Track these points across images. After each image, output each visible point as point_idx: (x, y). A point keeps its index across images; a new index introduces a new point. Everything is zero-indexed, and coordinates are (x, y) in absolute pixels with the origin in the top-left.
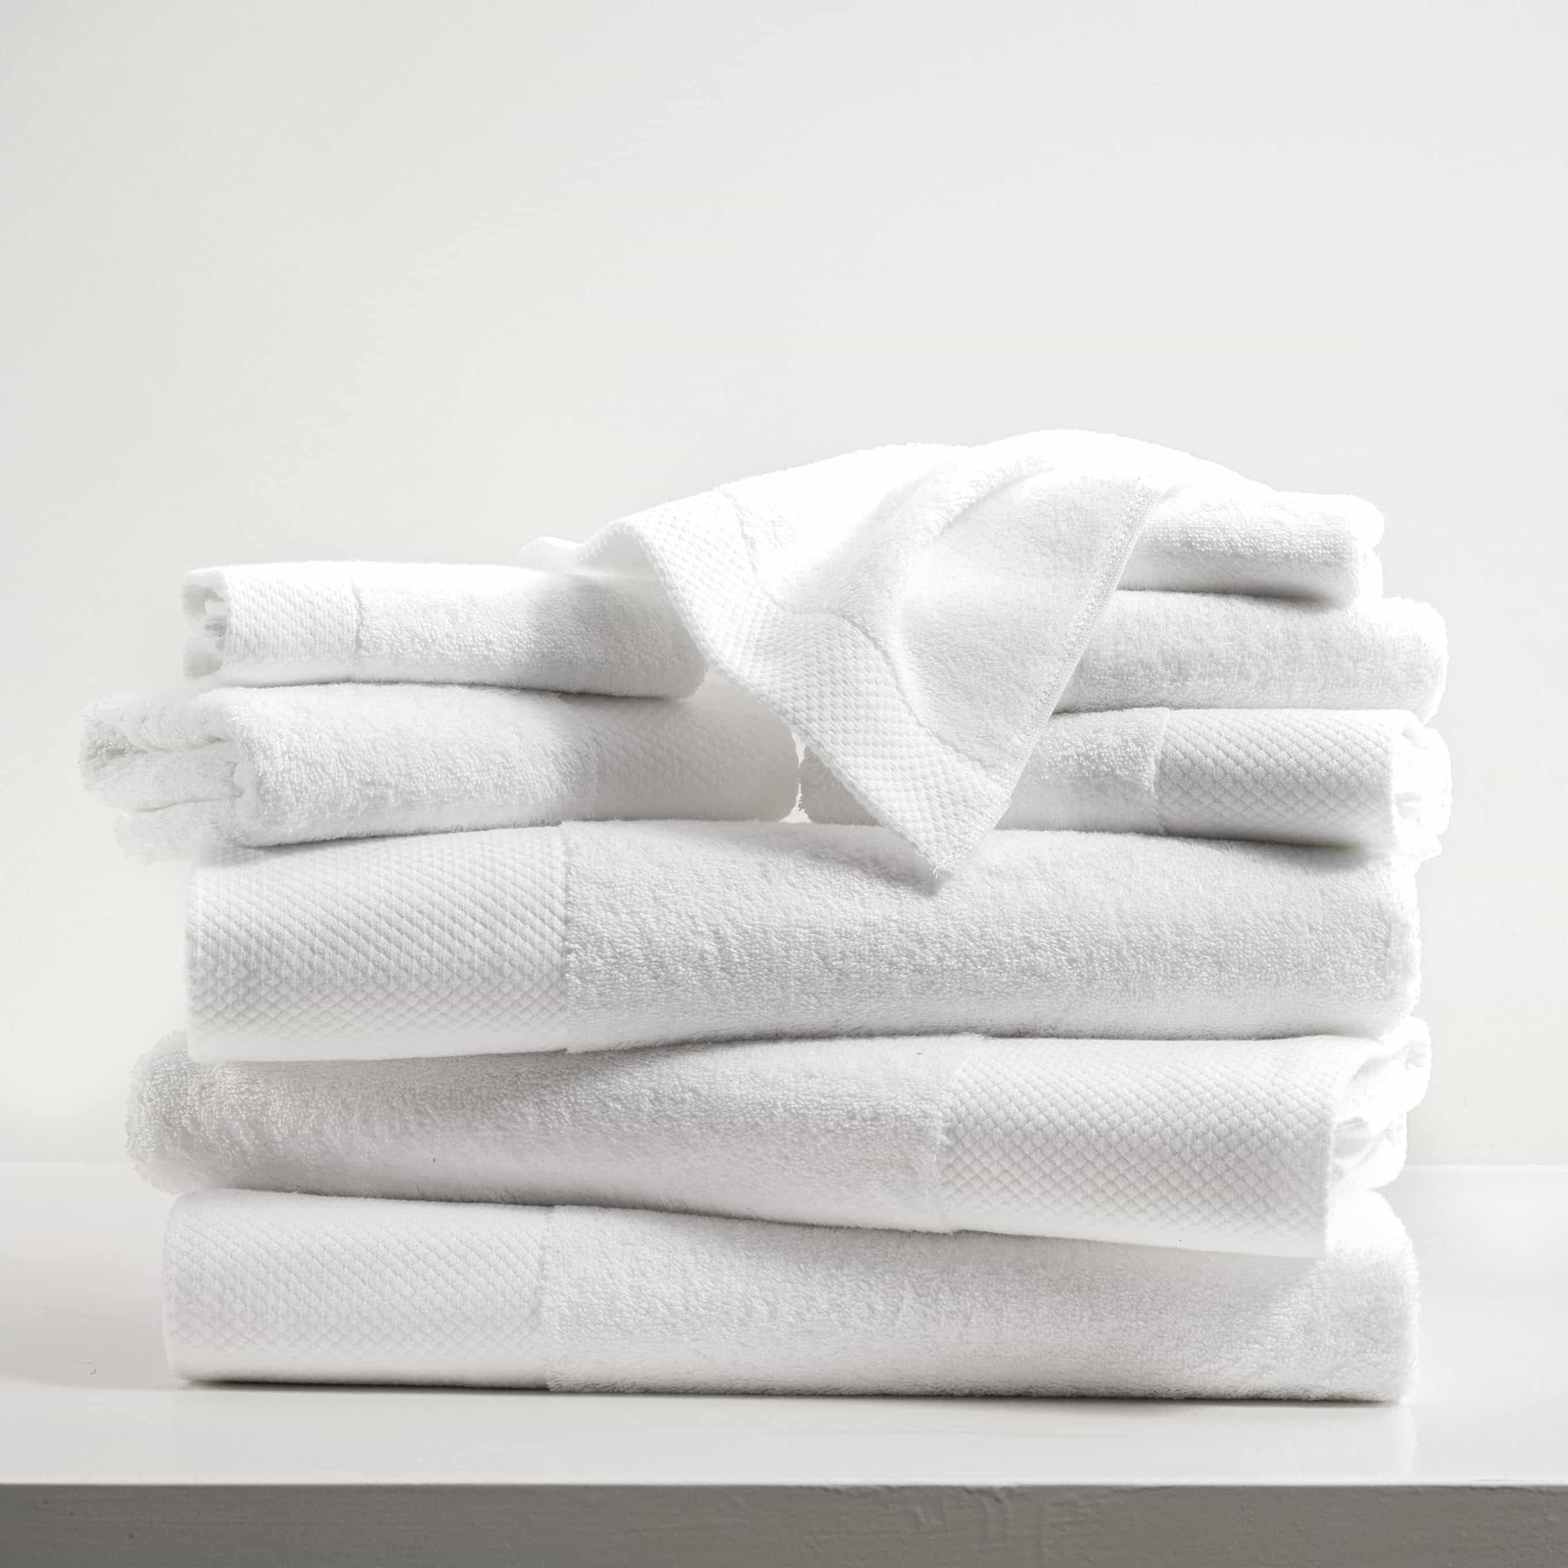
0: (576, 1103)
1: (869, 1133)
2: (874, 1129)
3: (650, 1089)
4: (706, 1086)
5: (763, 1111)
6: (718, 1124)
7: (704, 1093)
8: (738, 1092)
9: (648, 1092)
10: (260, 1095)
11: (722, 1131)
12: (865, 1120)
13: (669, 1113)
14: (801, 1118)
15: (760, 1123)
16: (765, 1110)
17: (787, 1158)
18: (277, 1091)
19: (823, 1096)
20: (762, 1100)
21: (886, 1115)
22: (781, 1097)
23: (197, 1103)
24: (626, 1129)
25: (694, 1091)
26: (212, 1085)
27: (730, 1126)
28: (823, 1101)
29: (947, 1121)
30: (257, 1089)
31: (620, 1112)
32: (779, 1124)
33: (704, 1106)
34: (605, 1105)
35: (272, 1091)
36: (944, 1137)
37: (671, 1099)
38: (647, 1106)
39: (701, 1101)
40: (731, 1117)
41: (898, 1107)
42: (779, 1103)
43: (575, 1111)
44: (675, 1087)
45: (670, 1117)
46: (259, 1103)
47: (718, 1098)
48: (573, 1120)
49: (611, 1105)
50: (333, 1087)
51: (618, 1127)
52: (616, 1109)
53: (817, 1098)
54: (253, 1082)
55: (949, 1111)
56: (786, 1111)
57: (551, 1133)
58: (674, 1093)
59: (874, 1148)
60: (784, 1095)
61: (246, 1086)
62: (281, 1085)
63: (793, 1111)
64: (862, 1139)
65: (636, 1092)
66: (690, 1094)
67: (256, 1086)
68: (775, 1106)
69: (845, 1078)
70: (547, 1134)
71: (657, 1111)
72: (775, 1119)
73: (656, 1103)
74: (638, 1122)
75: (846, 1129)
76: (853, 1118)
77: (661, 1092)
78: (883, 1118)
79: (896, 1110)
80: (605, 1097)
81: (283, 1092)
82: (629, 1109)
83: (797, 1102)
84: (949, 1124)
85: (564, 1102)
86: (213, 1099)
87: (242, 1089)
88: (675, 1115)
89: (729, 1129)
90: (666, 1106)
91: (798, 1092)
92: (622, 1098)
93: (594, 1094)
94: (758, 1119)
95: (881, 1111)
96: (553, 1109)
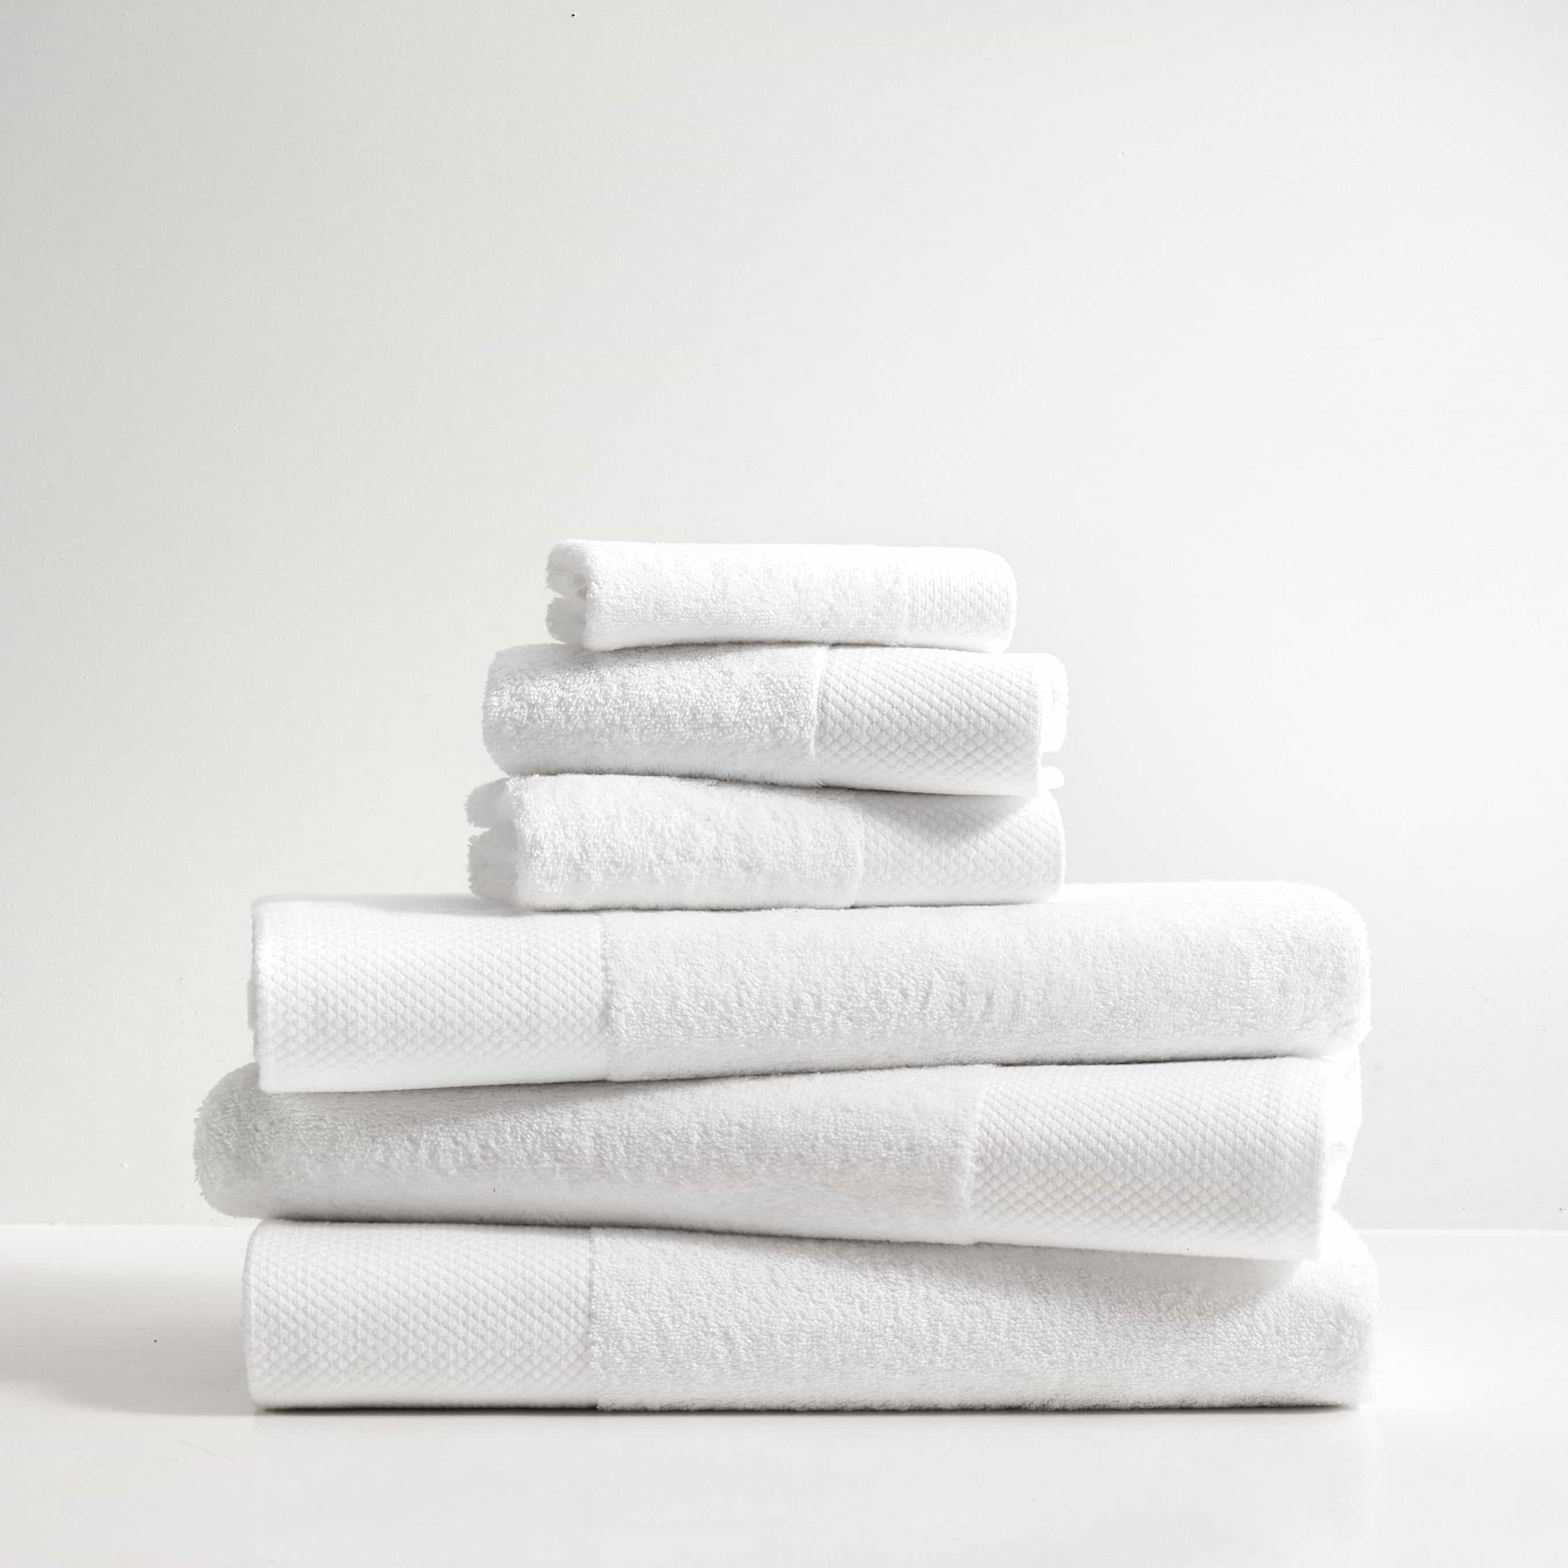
0: (630, 1137)
1: (904, 1162)
2: (910, 1158)
3: (699, 1123)
4: (750, 1121)
5: (805, 1143)
6: (763, 1154)
7: (749, 1126)
8: (780, 1125)
9: (697, 1126)
10: (327, 1131)
11: (767, 1160)
12: (900, 1150)
13: (718, 1144)
14: (841, 1148)
15: (804, 1153)
16: (808, 1141)
17: (828, 1185)
18: (343, 1127)
19: (860, 1128)
20: (804, 1133)
21: (921, 1146)
22: (821, 1129)
23: (267, 1138)
24: (676, 1160)
25: (740, 1125)
26: (281, 1121)
27: (775, 1156)
28: (861, 1133)
29: (975, 1151)
30: (325, 1126)
31: (671, 1144)
32: (821, 1154)
33: (750, 1138)
34: (657, 1138)
35: (339, 1128)
36: (973, 1165)
37: (718, 1132)
38: (696, 1138)
39: (747, 1133)
40: (777, 1148)
41: (931, 1138)
42: (820, 1135)
43: (628, 1144)
44: (722, 1121)
45: (718, 1149)
46: (326, 1138)
47: (763, 1131)
48: (626, 1152)
49: (663, 1137)
50: (399, 1124)
51: (669, 1157)
52: (667, 1141)
53: (855, 1131)
54: (321, 1119)
55: (977, 1141)
56: (826, 1141)
57: (606, 1164)
58: (721, 1127)
59: (909, 1176)
60: (824, 1127)
61: (314, 1123)
62: (348, 1122)
63: (834, 1142)
64: (898, 1167)
65: (686, 1126)
66: (737, 1128)
67: (323, 1123)
68: (817, 1138)
69: (879, 1112)
70: (603, 1165)
71: (705, 1143)
72: (817, 1150)
73: (705, 1136)
74: (687, 1153)
75: (883, 1159)
76: (890, 1148)
77: (709, 1126)
78: (918, 1148)
79: (930, 1142)
80: (657, 1131)
81: (349, 1128)
82: (679, 1141)
83: (836, 1134)
84: (977, 1153)
85: (618, 1136)
86: (282, 1135)
87: (310, 1126)
88: (723, 1147)
89: (773, 1159)
90: (714, 1138)
91: (837, 1125)
92: (673, 1131)
93: (646, 1128)
94: (801, 1150)
95: (915, 1142)
96: (608, 1142)
